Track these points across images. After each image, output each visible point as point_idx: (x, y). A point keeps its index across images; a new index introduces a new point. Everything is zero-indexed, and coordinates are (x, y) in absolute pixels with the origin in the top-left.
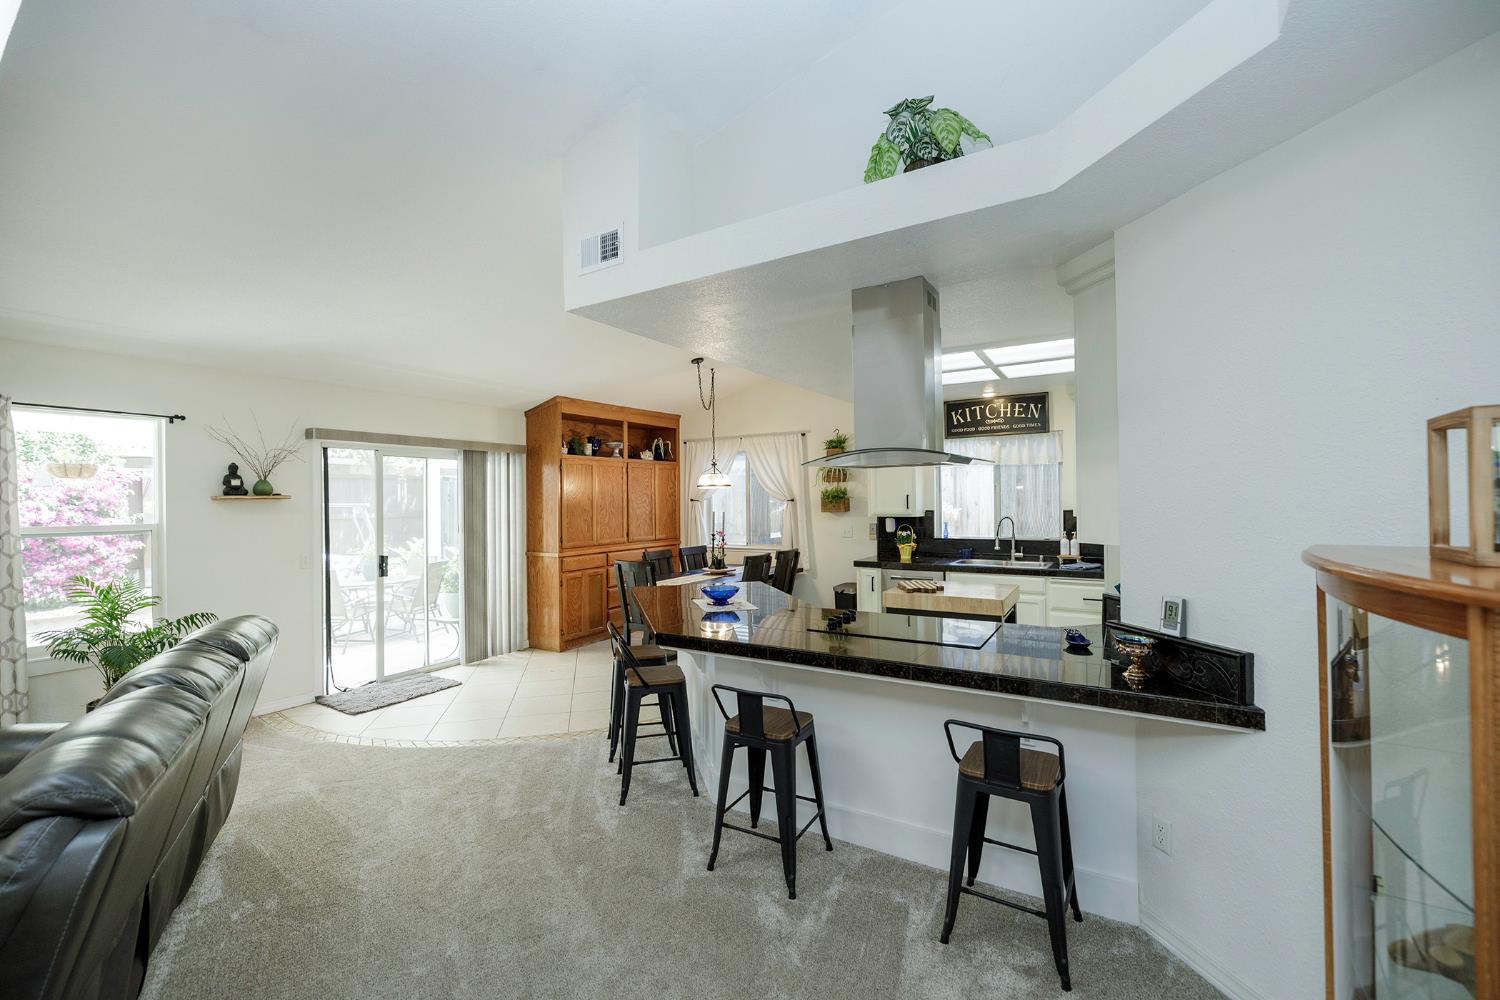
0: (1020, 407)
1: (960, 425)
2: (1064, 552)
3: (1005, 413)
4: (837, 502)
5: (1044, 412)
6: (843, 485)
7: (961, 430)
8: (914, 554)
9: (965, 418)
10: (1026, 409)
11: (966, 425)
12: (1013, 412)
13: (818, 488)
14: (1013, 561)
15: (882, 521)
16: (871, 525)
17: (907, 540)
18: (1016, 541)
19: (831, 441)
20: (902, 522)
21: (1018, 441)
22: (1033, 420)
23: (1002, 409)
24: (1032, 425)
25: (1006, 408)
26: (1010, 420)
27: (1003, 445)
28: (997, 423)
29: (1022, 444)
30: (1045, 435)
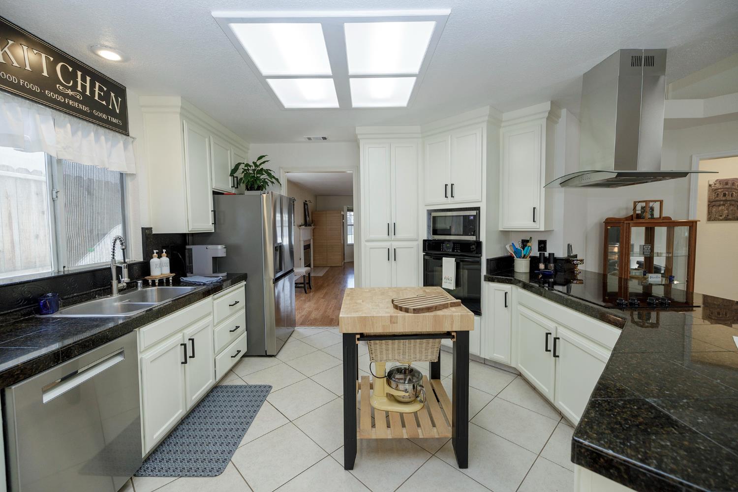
0: (100, 89)
2: (156, 272)
3: (84, 87)
5: (124, 109)
12: (92, 92)
14: (116, 295)
18: (115, 267)
21: (92, 134)
22: (112, 113)
23: (79, 80)
24: (114, 120)
25: (84, 79)
26: (88, 100)
27: (74, 133)
28: (73, 98)
29: (97, 139)
30: (120, 137)
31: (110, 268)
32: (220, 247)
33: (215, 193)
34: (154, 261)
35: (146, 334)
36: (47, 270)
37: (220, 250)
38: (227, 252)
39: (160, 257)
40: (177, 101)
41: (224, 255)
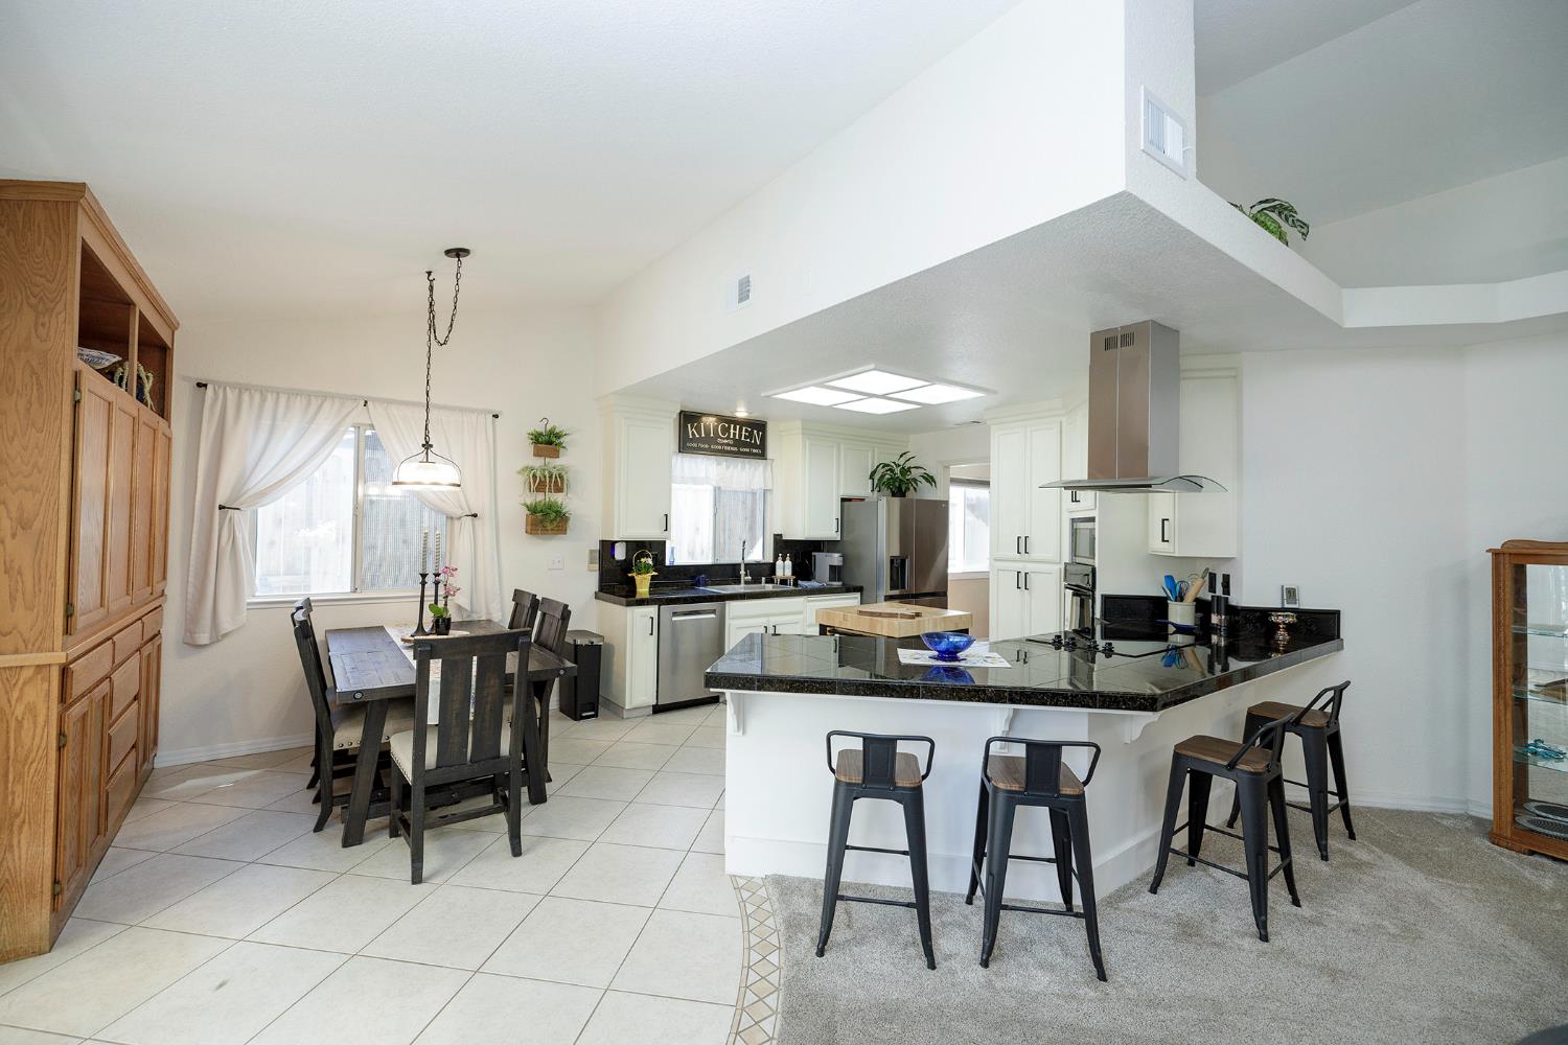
0: (746, 431)
1: (692, 440)
2: (779, 573)
3: (735, 434)
4: (547, 520)
5: (763, 439)
6: (558, 498)
7: (695, 445)
8: (652, 585)
9: (700, 434)
10: (751, 435)
11: (701, 440)
12: (741, 435)
13: (515, 500)
14: (742, 585)
15: (607, 547)
16: (591, 552)
17: (647, 568)
18: (746, 565)
19: (541, 434)
20: (638, 547)
21: (740, 465)
22: (755, 446)
23: (732, 431)
24: (755, 451)
25: (735, 429)
26: (738, 443)
27: (728, 467)
28: (728, 445)
29: (743, 468)
30: (761, 462)
31: (740, 565)
32: (836, 555)
33: (843, 500)
34: (779, 563)
35: (733, 607)
36: (708, 560)
37: (836, 559)
38: (844, 561)
39: (784, 560)
40: (799, 424)
41: (840, 564)
